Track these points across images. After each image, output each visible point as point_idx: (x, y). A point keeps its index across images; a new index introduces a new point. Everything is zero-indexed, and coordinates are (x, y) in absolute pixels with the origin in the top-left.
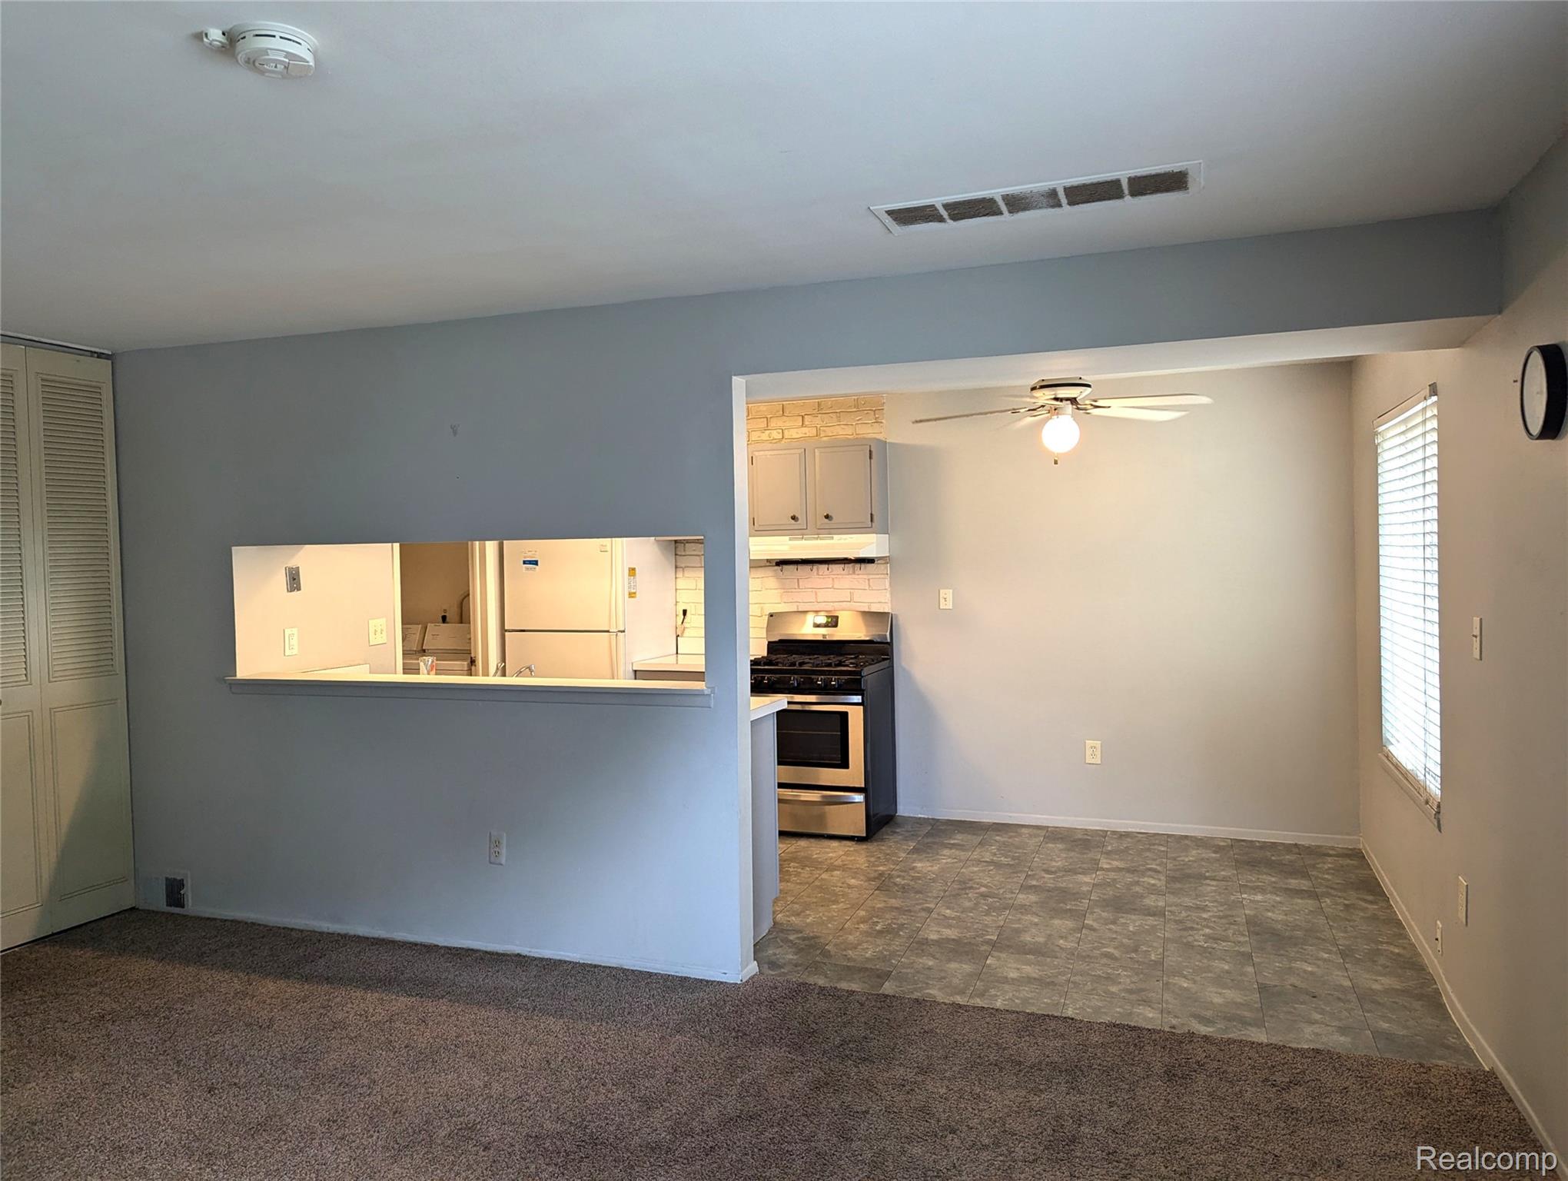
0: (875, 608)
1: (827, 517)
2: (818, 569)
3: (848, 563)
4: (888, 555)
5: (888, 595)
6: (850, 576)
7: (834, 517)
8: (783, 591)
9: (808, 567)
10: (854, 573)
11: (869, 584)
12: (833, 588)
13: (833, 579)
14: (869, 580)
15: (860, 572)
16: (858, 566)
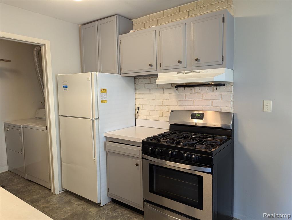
0: (225, 110)
1: (197, 60)
2: (195, 89)
3: (210, 86)
4: (232, 81)
5: (232, 103)
6: (211, 93)
7: (201, 60)
8: (178, 100)
9: (189, 88)
10: (213, 91)
11: (221, 97)
12: (202, 99)
13: (202, 94)
14: (221, 95)
15: (216, 91)
16: (215, 87)
